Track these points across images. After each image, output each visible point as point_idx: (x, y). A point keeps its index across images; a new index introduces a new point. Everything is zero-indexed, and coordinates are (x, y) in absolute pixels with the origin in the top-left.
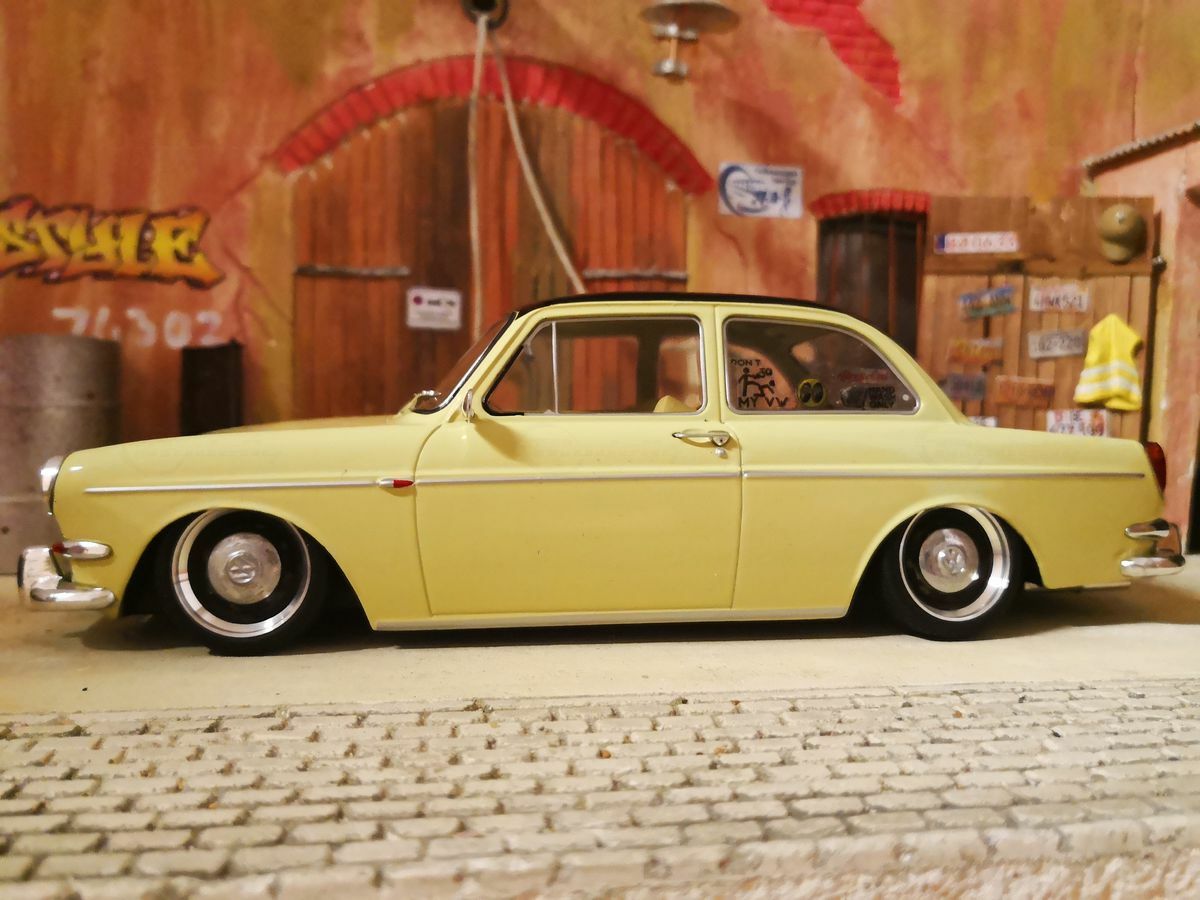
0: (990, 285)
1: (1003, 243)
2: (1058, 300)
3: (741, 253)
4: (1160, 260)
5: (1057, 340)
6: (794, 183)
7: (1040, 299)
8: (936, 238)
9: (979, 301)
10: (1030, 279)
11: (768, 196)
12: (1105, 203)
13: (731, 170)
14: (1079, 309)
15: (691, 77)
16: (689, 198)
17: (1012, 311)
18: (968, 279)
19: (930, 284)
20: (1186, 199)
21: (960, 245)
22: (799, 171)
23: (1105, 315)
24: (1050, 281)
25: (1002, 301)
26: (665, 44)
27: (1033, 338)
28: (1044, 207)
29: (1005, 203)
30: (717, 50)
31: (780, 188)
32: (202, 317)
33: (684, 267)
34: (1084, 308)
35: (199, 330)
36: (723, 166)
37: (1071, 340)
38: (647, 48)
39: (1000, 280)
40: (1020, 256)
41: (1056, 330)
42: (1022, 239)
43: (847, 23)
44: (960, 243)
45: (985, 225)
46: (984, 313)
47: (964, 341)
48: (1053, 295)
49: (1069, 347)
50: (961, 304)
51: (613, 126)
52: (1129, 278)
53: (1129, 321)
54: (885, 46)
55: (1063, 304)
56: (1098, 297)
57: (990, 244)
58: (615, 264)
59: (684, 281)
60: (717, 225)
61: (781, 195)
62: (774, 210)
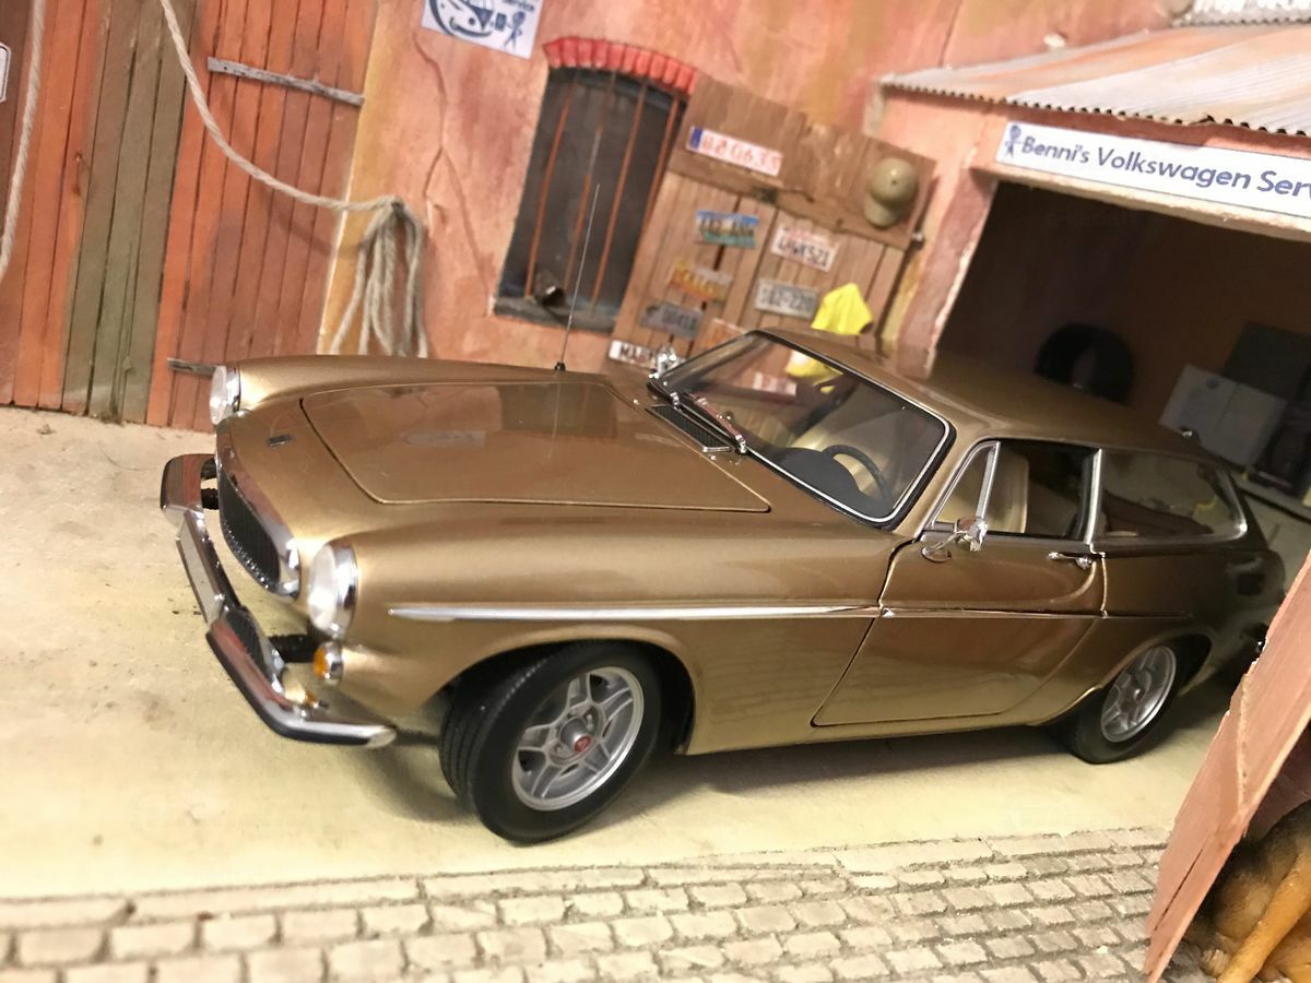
0: (736, 208)
1: (764, 162)
2: (803, 248)
3: (441, 88)
4: (919, 237)
5: (788, 295)
6: (532, 8)
7: (785, 243)
8: (692, 129)
9: (720, 222)
10: (782, 214)
11: (493, 18)
12: (886, 150)
14: (822, 268)
17: (752, 247)
18: (715, 192)
19: (670, 182)
20: (966, 175)
21: (717, 150)
23: (845, 283)
24: (801, 222)
25: (743, 233)
27: (765, 285)
28: (821, 130)
29: (780, 112)
31: (510, 11)
34: (827, 268)
37: (803, 298)
39: (748, 204)
40: (779, 184)
41: (790, 283)
42: (784, 164)
44: (718, 145)
45: (752, 132)
46: (721, 241)
47: (691, 266)
48: (799, 242)
49: (799, 308)
50: (699, 221)
52: (881, 247)
53: (866, 298)
55: (807, 254)
56: (844, 258)
57: (751, 158)
58: (260, 61)
59: (357, 108)
60: (414, 41)
61: (509, 20)
62: (496, 39)
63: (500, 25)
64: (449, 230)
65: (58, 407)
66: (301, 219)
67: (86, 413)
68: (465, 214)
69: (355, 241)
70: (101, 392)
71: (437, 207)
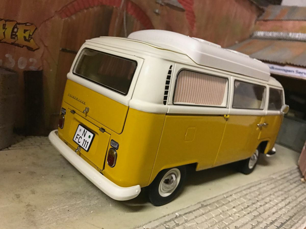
15: (160, 15)
30: (166, 9)
32: (31, 60)
35: (29, 64)
43: (189, 9)
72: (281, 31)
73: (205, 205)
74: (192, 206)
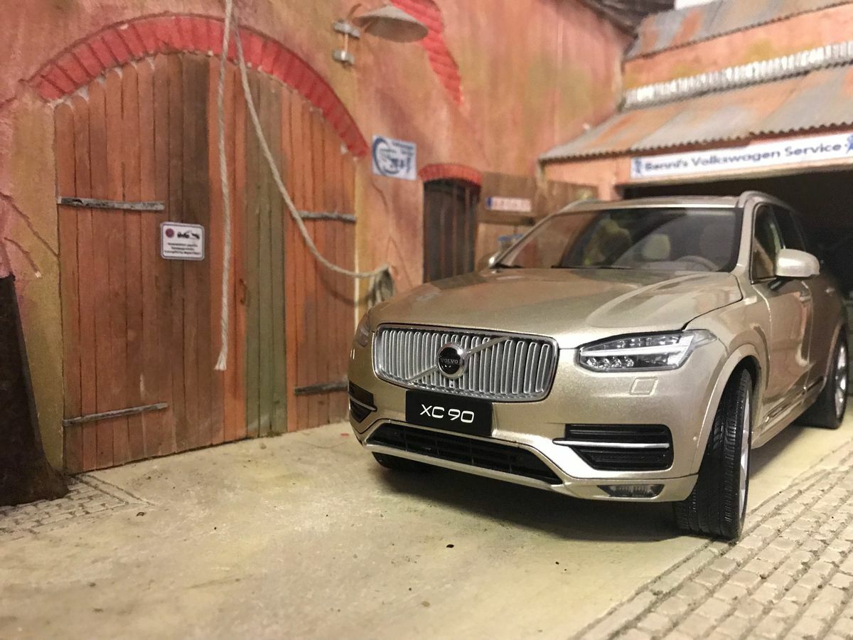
0: (516, 232)
1: (522, 206)
3: (385, 203)
6: (410, 154)
8: (486, 199)
9: (510, 241)
11: (399, 163)
12: (575, 187)
13: (379, 140)
15: (355, 66)
16: (355, 159)
18: (505, 227)
19: (482, 228)
22: (413, 145)
26: (340, 37)
28: (543, 185)
29: (526, 180)
30: (371, 50)
33: (352, 212)
36: (375, 138)
38: (330, 37)
39: (521, 229)
40: (533, 215)
42: (533, 205)
43: (436, 45)
44: (502, 204)
45: (512, 194)
50: (500, 243)
51: (308, 96)
54: (454, 65)
57: (516, 205)
58: (311, 208)
59: (353, 222)
60: (371, 182)
61: (405, 163)
62: (402, 173)
63: (402, 165)
64: (399, 278)
65: (244, 436)
66: (340, 289)
67: (259, 437)
68: (404, 267)
69: (364, 296)
70: (264, 419)
71: (394, 268)
72: (701, 73)
73: (664, 592)
74: (622, 604)
